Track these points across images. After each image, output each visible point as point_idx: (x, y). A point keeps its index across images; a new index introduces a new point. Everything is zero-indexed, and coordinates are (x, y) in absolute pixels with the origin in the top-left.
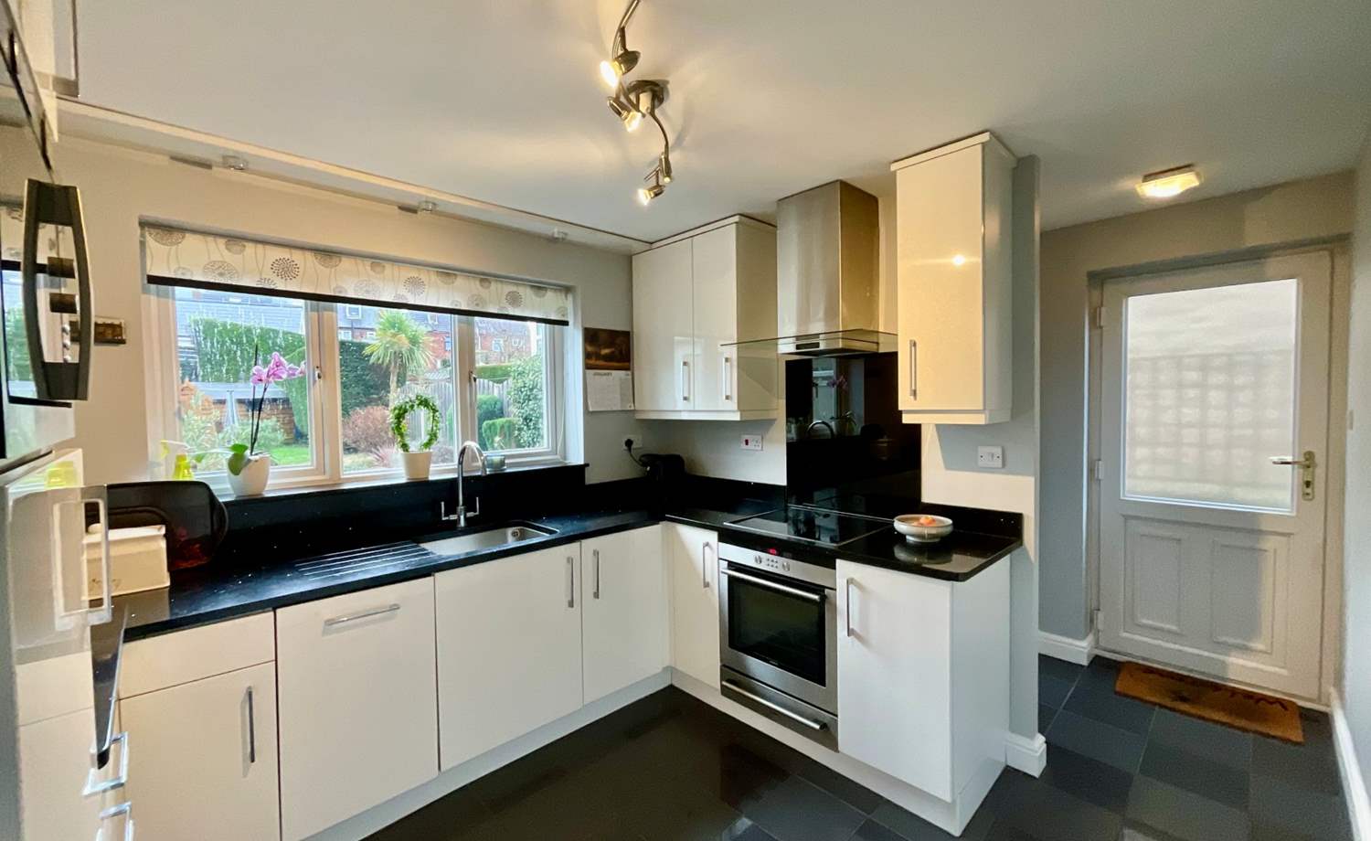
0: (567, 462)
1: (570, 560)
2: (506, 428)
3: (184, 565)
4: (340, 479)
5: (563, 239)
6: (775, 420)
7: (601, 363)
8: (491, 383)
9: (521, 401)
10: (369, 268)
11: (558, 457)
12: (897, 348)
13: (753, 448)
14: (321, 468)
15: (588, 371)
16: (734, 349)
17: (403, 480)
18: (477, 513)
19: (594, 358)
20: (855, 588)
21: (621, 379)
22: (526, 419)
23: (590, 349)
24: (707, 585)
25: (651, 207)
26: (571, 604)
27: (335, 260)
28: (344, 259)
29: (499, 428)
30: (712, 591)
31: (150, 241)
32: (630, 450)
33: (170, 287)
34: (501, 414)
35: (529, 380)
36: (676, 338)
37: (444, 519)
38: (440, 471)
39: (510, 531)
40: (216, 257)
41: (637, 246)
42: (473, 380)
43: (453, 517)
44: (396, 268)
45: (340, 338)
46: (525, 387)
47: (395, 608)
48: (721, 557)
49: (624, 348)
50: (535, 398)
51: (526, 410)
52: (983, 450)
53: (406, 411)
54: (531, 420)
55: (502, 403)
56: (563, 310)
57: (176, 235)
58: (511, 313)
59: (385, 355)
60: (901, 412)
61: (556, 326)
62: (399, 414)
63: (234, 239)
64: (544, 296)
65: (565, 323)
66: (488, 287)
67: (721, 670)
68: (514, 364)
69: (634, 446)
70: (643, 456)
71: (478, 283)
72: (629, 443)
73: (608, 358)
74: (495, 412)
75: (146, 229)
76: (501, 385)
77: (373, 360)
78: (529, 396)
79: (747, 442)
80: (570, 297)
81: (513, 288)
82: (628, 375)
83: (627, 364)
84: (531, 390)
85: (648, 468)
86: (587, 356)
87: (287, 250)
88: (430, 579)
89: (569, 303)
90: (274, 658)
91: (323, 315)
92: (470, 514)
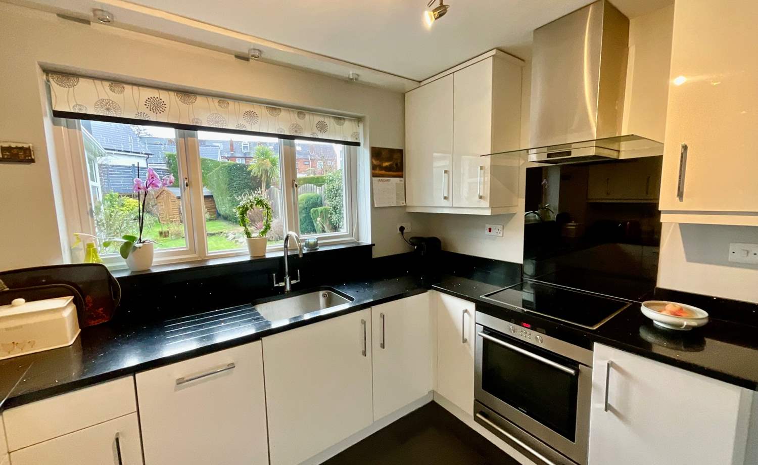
0: (360, 241)
1: (364, 322)
2: (324, 213)
3: (93, 323)
4: (205, 256)
5: (356, 79)
6: (515, 214)
7: (383, 172)
8: (315, 186)
9: (332, 197)
10: (217, 104)
11: (353, 238)
12: (663, 152)
13: (496, 234)
14: (192, 250)
15: (374, 178)
16: (488, 159)
17: (248, 258)
18: (299, 281)
19: (378, 169)
20: (613, 370)
21: (396, 184)
22: (334, 208)
23: (375, 162)
24: (465, 341)
25: (435, 27)
26: (365, 354)
27: (192, 98)
28: (199, 98)
29: (319, 212)
30: (469, 345)
31: (53, 83)
32: (402, 233)
33: (76, 120)
34: (321, 205)
35: (336, 184)
36: (435, 154)
37: (275, 286)
38: (274, 250)
39: (321, 293)
40: (103, 96)
41: (409, 85)
42: (295, 186)
43: (282, 284)
44: (237, 103)
45: (201, 157)
46: (333, 189)
47: (231, 366)
48: (477, 322)
49: (399, 161)
50: (340, 195)
51: (334, 203)
52: (733, 247)
53: (247, 209)
54: (337, 208)
55: (321, 198)
56: (356, 135)
57: (73, 80)
58: (320, 137)
59: (259, 172)
60: (660, 212)
61: (352, 147)
62: (242, 211)
63: (116, 82)
64: (343, 124)
65: (358, 144)
66: (304, 118)
67: (474, 402)
68: (328, 175)
69: (405, 231)
70: (411, 238)
71: (296, 115)
72: (402, 229)
73: (387, 169)
74: (317, 203)
75: (50, 75)
76: (321, 188)
77: (252, 174)
78: (336, 194)
79: (490, 230)
80: (361, 125)
81: (321, 119)
82: (401, 181)
83: (400, 173)
84: (337, 190)
85: (416, 247)
86: (374, 167)
87: (156, 91)
88: (259, 342)
89: (361, 130)
90: (136, 410)
91: (188, 140)
92: (293, 282)
